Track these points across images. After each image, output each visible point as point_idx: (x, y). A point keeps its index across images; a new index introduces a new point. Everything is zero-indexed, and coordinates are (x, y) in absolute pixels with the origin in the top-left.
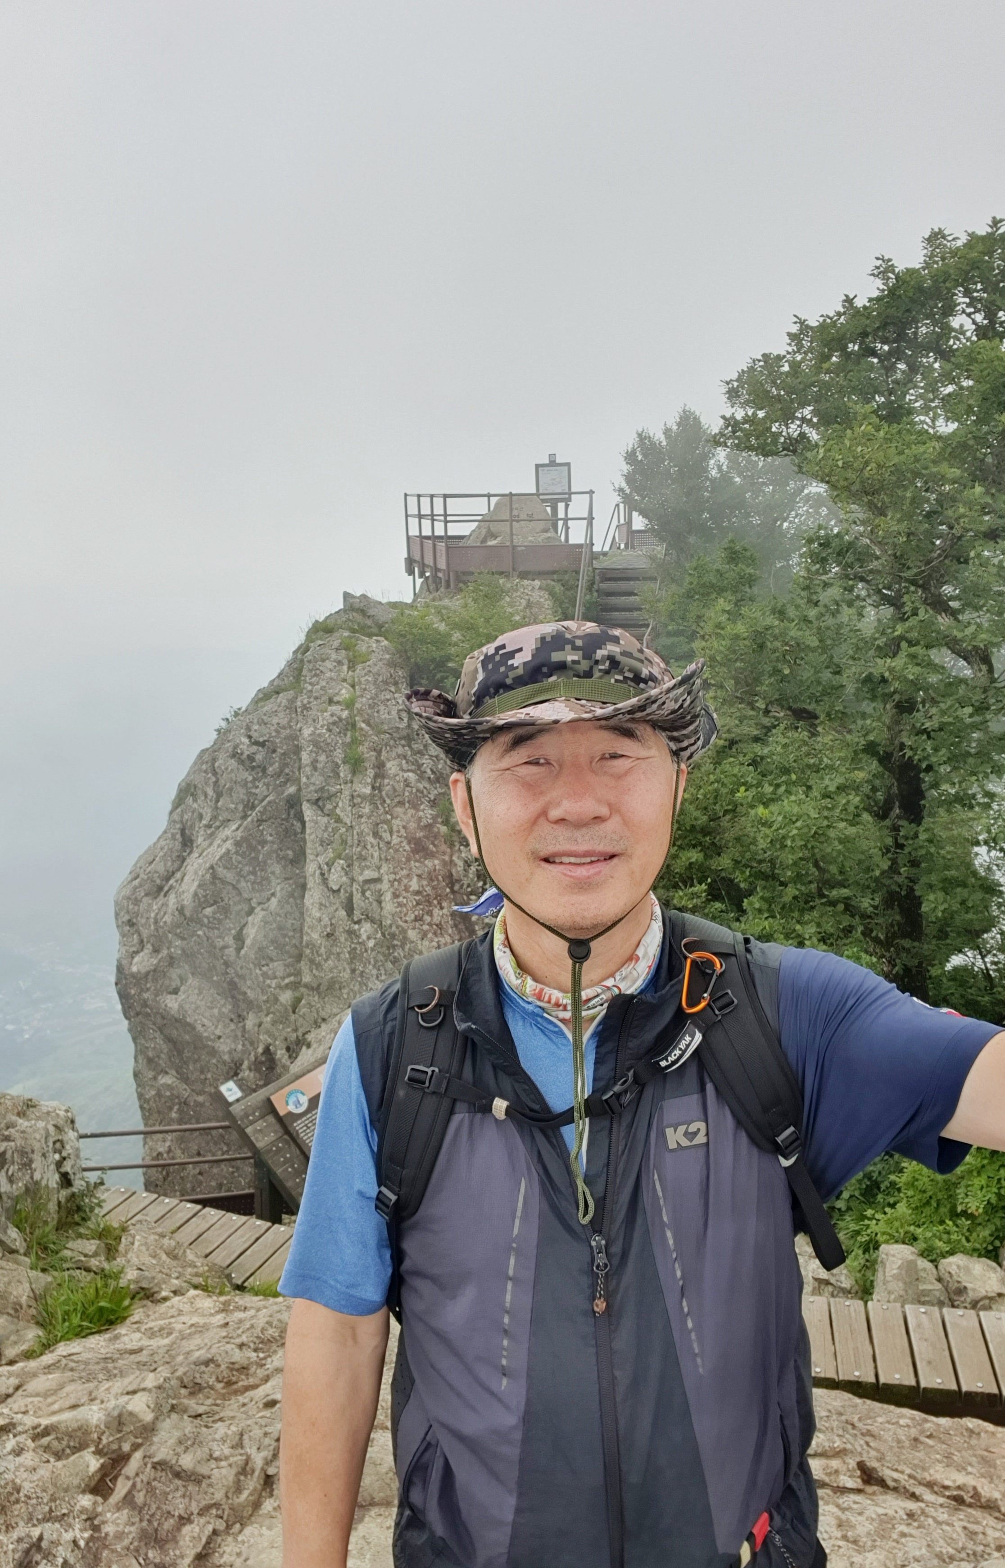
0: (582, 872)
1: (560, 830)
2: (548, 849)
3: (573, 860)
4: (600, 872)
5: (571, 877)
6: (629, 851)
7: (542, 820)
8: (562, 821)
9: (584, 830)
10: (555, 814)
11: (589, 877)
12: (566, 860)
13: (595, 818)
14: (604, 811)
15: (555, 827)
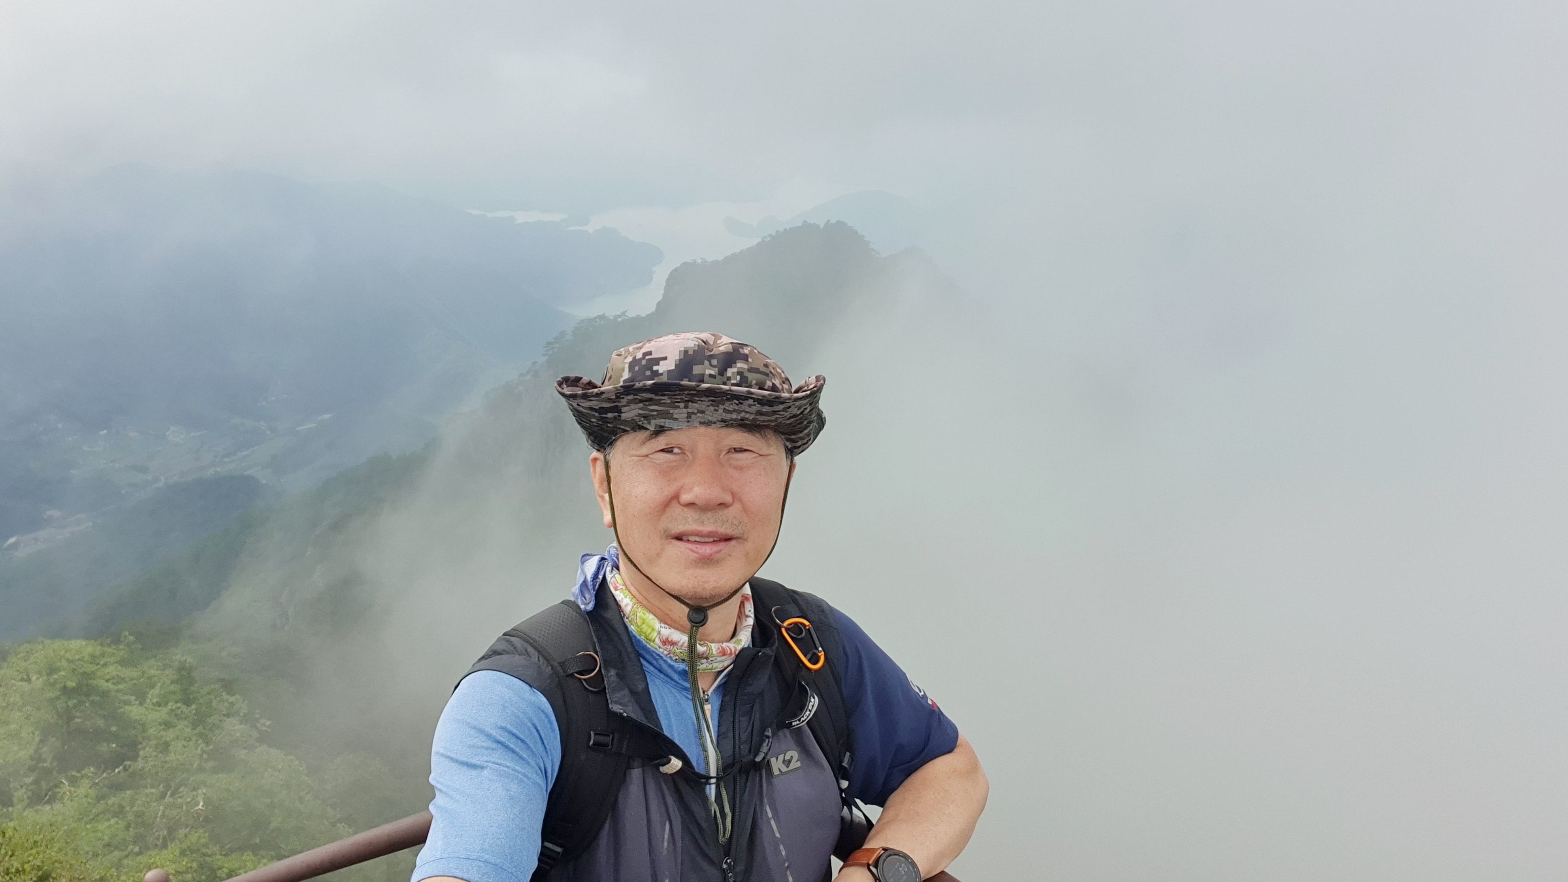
0: (707, 550)
1: (690, 514)
2: (679, 528)
3: (697, 539)
4: (720, 551)
5: (697, 553)
6: (745, 536)
7: (674, 504)
8: (691, 505)
9: (709, 514)
10: (686, 497)
11: (711, 555)
12: (692, 538)
13: (721, 504)
14: (728, 499)
15: (685, 509)
